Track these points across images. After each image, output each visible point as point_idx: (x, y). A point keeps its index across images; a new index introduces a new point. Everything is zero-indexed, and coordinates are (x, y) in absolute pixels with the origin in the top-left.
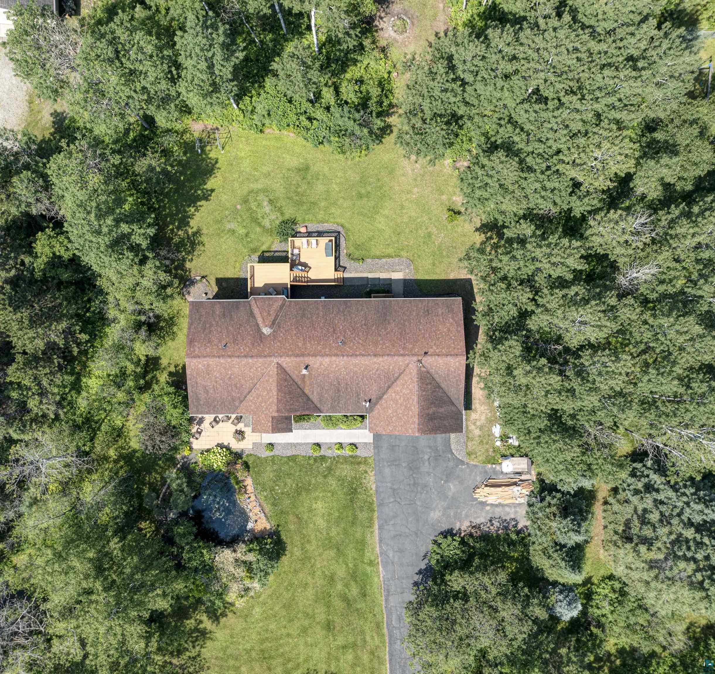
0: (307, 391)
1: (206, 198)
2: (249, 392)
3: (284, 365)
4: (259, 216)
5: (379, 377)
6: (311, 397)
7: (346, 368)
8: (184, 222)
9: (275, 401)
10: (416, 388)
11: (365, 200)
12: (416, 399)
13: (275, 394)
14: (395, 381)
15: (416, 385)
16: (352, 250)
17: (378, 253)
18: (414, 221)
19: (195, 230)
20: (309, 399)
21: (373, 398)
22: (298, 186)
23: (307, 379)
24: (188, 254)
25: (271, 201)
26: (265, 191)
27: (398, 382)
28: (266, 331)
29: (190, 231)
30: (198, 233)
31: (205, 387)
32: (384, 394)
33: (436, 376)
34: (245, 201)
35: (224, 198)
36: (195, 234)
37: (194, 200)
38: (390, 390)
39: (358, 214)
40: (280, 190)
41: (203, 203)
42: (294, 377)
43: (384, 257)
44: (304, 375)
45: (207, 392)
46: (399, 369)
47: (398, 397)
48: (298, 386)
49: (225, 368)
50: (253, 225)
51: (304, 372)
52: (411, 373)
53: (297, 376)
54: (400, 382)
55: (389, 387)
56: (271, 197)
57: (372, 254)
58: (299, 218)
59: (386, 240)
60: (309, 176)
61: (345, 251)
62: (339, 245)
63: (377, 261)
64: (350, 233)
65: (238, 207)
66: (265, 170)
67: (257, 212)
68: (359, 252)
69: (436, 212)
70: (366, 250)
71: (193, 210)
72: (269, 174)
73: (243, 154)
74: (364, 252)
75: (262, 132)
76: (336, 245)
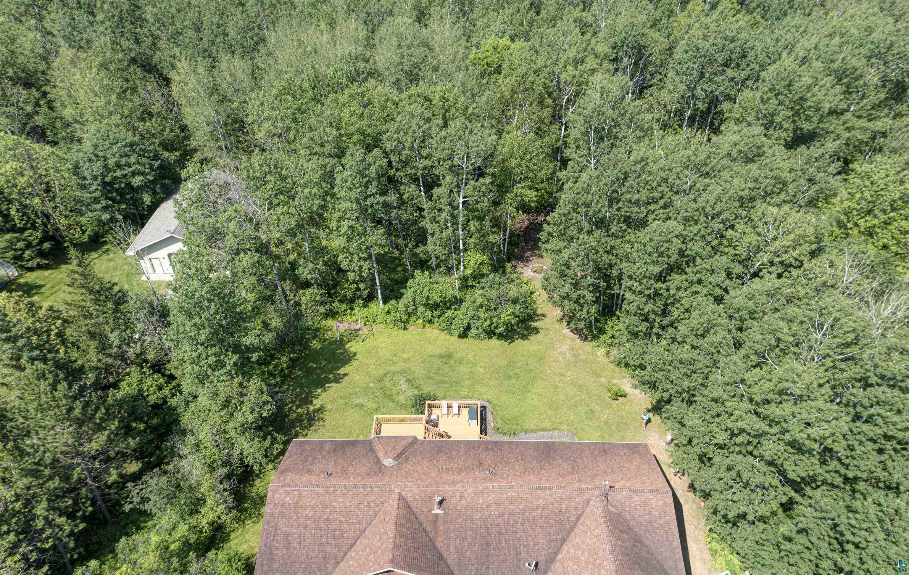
0: (439, 545)
1: (337, 380)
2: (353, 545)
3: (409, 498)
4: (394, 393)
5: (547, 522)
6: (445, 555)
7: (498, 505)
8: (307, 401)
9: (391, 546)
10: (606, 531)
11: (513, 381)
12: (607, 548)
13: (392, 536)
14: (572, 528)
15: (604, 527)
16: (500, 424)
17: (532, 427)
18: (572, 398)
19: (317, 407)
20: (441, 558)
21: (541, 559)
22: (439, 369)
23: (440, 521)
24: (303, 430)
25: (408, 381)
26: (404, 371)
27: (576, 530)
28: (388, 462)
29: (311, 408)
30: (321, 410)
31: (286, 536)
32: (556, 553)
33: (632, 523)
34: (380, 380)
35: (357, 378)
36: (316, 411)
37: (322, 383)
38: (565, 547)
39: (506, 391)
40: (419, 370)
41: (333, 384)
42: (422, 518)
43: (541, 430)
44: (437, 515)
45: (288, 545)
46: (576, 508)
47: (580, 552)
48: (427, 534)
49: (323, 503)
50: (386, 401)
51: (437, 511)
52: (593, 513)
53: (427, 517)
54: (580, 528)
55: (563, 541)
56: (409, 377)
57: (526, 428)
58: (439, 394)
59: (541, 415)
60: (452, 361)
61: (492, 425)
62: (485, 419)
63: (532, 434)
64: (498, 408)
65: (371, 385)
66: (405, 356)
67: (391, 390)
68: (509, 426)
69: (596, 392)
70: (517, 424)
71: (319, 391)
72: (409, 359)
73: (383, 345)
74: (515, 426)
75: (405, 329)
76: (481, 415)
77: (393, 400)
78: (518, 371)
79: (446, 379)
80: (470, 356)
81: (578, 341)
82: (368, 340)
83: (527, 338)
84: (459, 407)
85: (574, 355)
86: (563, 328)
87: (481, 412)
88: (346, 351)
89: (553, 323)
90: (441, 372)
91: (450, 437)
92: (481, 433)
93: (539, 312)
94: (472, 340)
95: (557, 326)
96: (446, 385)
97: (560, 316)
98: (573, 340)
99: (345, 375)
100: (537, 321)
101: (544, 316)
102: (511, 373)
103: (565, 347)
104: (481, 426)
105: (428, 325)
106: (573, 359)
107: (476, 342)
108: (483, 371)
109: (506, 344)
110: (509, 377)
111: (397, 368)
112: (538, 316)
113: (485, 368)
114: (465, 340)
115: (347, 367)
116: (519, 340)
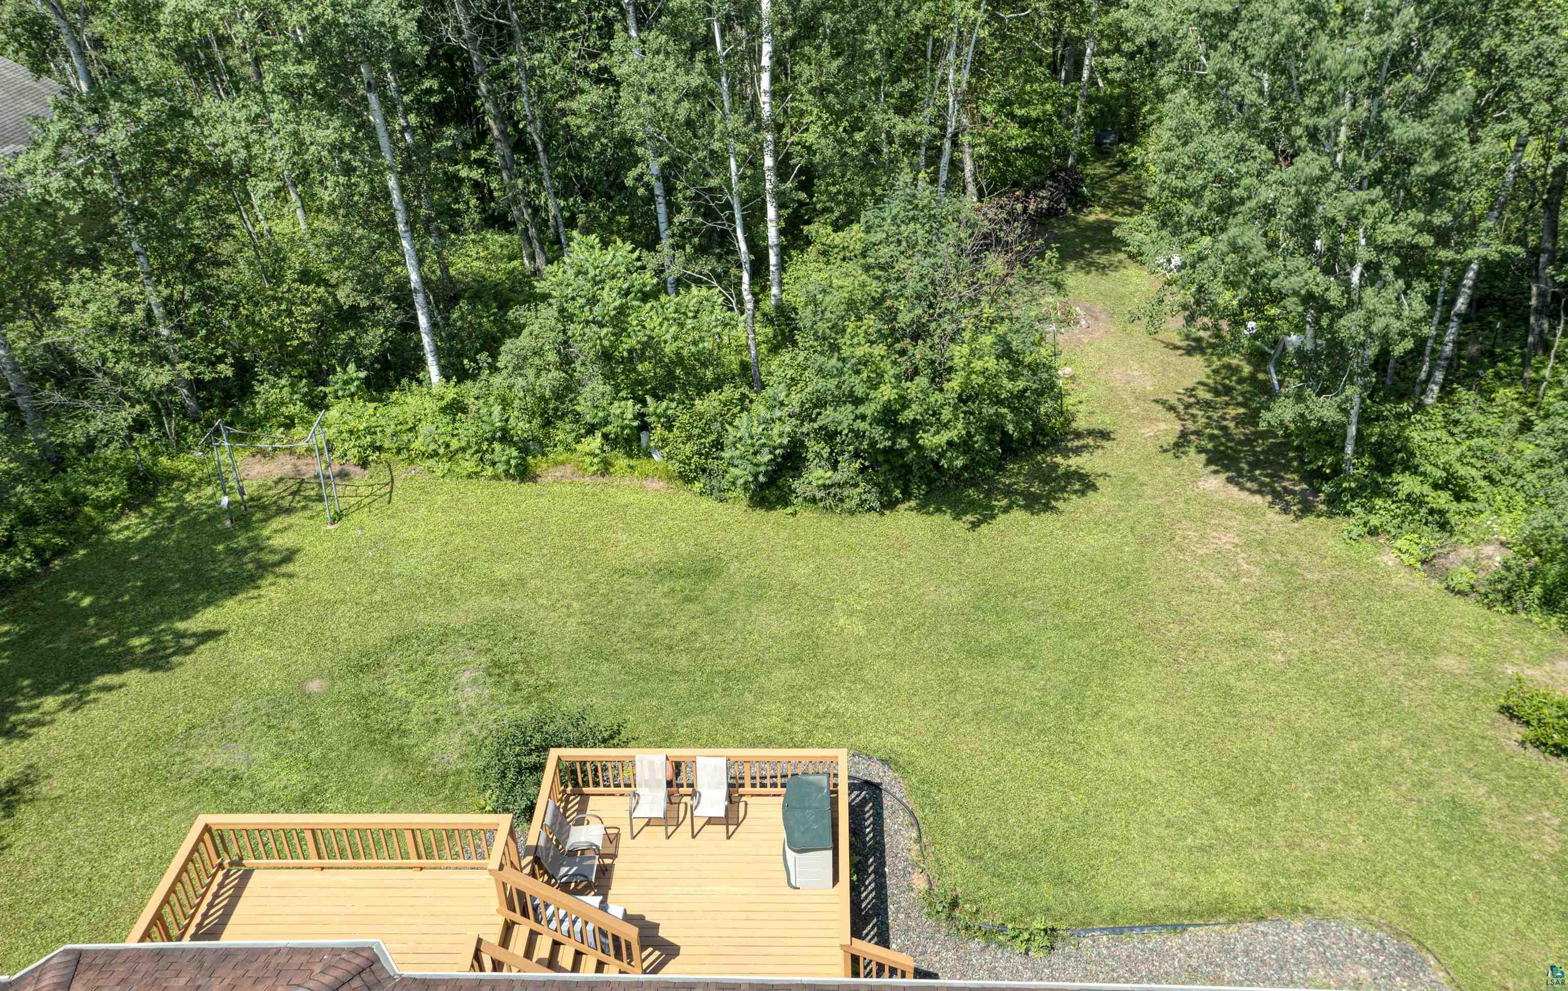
4: (415, 721)
11: (1010, 669)
16: (960, 878)
22: (655, 620)
25: (498, 670)
26: (485, 631)
34: (364, 667)
39: (979, 717)
40: (557, 627)
50: (366, 756)
56: (503, 654)
57: (1108, 901)
58: (633, 721)
59: (1183, 829)
60: (715, 591)
61: (920, 883)
62: (879, 849)
63: (1155, 939)
64: (945, 796)
65: (314, 686)
66: (503, 571)
67: (407, 707)
68: (1017, 891)
69: (1440, 718)
70: (1060, 879)
71: (50, 702)
72: (521, 581)
73: (419, 533)
74: (1047, 891)
75: (524, 474)
76: (856, 831)
77: (400, 756)
78: (1026, 627)
79: (683, 661)
80: (801, 572)
81: (1274, 516)
82: (356, 518)
83: (1048, 508)
84: (734, 787)
85: (1272, 568)
86: (1196, 477)
87: (856, 812)
88: (257, 545)
89: (1148, 459)
90: (660, 632)
91: (670, 951)
92: (856, 932)
93: (1081, 424)
94: (808, 516)
95: (1168, 467)
96: (680, 687)
97: (1172, 439)
98: (1249, 512)
99: (210, 635)
100: (1077, 451)
101: (1104, 435)
102: (997, 637)
103: (1227, 540)
104: (855, 889)
105: (621, 462)
106: (1276, 582)
107: (828, 523)
108: (860, 629)
109: (959, 527)
110: (990, 654)
111: (456, 618)
112: (1078, 435)
113: (868, 617)
114: (779, 514)
115: (230, 603)
116: (1018, 515)
